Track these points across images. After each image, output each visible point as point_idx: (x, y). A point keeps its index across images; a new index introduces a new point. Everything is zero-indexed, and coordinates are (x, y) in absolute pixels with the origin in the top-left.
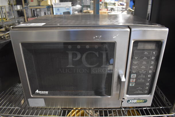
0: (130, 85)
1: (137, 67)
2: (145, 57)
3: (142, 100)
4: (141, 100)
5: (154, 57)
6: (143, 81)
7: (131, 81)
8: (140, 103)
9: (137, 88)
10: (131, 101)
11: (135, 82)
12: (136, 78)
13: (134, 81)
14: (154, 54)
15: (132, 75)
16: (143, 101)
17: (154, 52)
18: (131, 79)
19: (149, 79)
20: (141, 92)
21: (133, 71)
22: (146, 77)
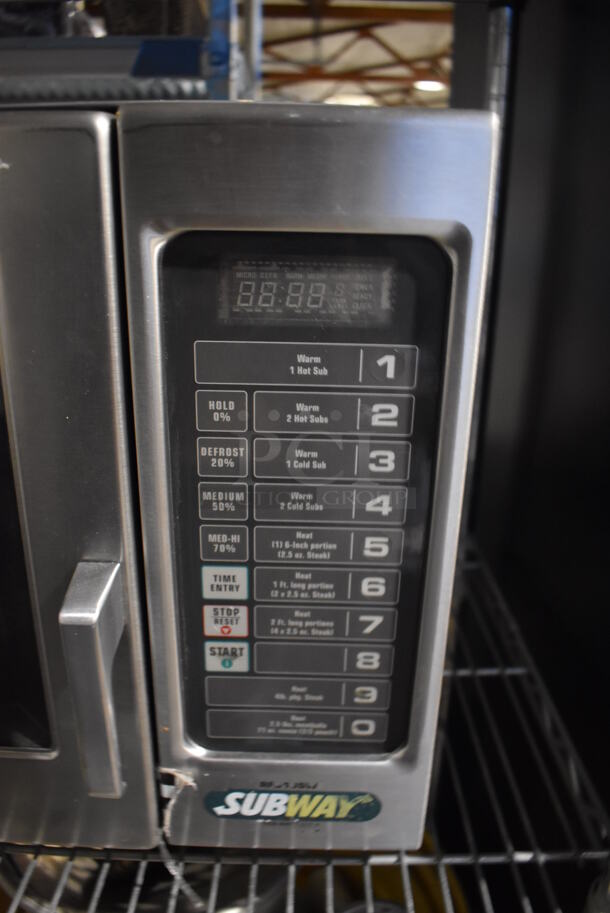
0: (213, 664)
1: (239, 497)
2: (308, 401)
3: (331, 801)
4: (325, 794)
5: (395, 410)
6: (324, 630)
7: (211, 628)
8: (322, 818)
9: (280, 696)
10: (240, 801)
11: (250, 639)
12: (249, 603)
13: (240, 628)
14: (390, 374)
15: (209, 574)
16: (347, 807)
17: (390, 361)
18: (208, 610)
19: (377, 620)
20: (320, 730)
21: (212, 538)
22: (340, 590)
